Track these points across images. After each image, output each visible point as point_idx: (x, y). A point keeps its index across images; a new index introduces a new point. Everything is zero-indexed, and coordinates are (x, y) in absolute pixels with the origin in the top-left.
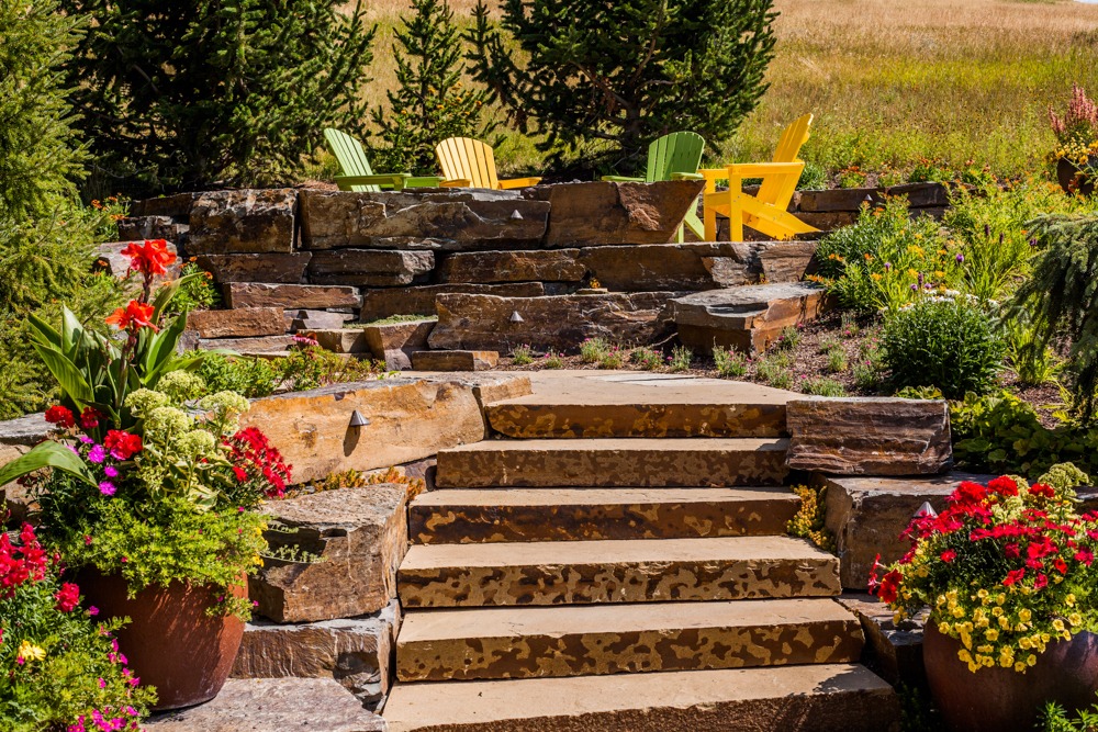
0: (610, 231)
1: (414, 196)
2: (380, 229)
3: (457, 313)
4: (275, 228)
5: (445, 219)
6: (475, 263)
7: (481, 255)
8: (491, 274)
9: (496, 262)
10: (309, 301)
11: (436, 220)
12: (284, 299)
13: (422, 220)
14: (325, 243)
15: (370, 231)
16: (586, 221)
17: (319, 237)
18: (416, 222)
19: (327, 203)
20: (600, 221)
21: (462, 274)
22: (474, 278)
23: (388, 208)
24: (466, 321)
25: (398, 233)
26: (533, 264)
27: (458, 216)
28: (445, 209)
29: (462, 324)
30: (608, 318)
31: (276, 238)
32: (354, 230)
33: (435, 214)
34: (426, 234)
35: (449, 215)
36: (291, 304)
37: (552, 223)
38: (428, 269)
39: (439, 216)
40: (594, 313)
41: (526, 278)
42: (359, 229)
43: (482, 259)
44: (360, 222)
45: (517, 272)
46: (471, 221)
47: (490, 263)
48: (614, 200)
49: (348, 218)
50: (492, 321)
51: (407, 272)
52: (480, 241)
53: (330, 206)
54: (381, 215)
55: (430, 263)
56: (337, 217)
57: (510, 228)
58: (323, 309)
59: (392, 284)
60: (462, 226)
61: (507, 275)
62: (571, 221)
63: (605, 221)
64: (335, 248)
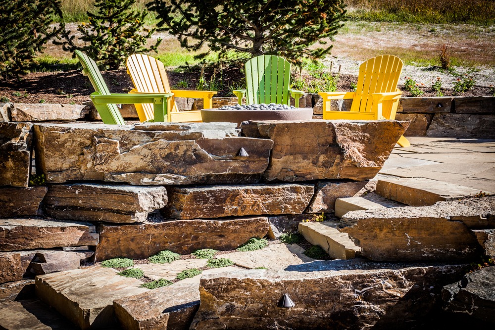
0: (326, 167)
1: (148, 134)
2: (114, 165)
3: (222, 298)
4: (10, 163)
5: (177, 156)
6: (206, 200)
7: (211, 192)
8: (221, 210)
9: (225, 199)
10: (46, 240)
11: (167, 157)
12: (21, 240)
13: (154, 156)
14: (60, 178)
15: (104, 167)
16: (305, 158)
17: (54, 171)
18: (149, 159)
19: (62, 139)
20: (317, 158)
21: (194, 210)
22: (205, 213)
23: (122, 145)
24: (232, 306)
25: (131, 169)
26: (260, 200)
27: (189, 153)
28: (177, 147)
29: (227, 309)
30: (380, 297)
31: (12, 173)
32: (89, 165)
33: (167, 151)
34: (159, 170)
35: (180, 152)
36: (28, 244)
37: (273, 159)
38: (162, 206)
39: (171, 153)
40: (367, 293)
41: (253, 213)
42: (94, 165)
43: (212, 196)
44: (94, 158)
45: (245, 207)
46: (200, 159)
47: (220, 199)
48: (330, 139)
49: (82, 154)
50: (260, 306)
51: (142, 210)
52: (208, 176)
53: (65, 142)
54: (115, 153)
55: (163, 200)
56: (72, 152)
57: (236, 164)
58: (59, 248)
59: (127, 221)
60: (192, 163)
61: (236, 211)
62: (292, 157)
63: (322, 158)
64: (69, 182)
